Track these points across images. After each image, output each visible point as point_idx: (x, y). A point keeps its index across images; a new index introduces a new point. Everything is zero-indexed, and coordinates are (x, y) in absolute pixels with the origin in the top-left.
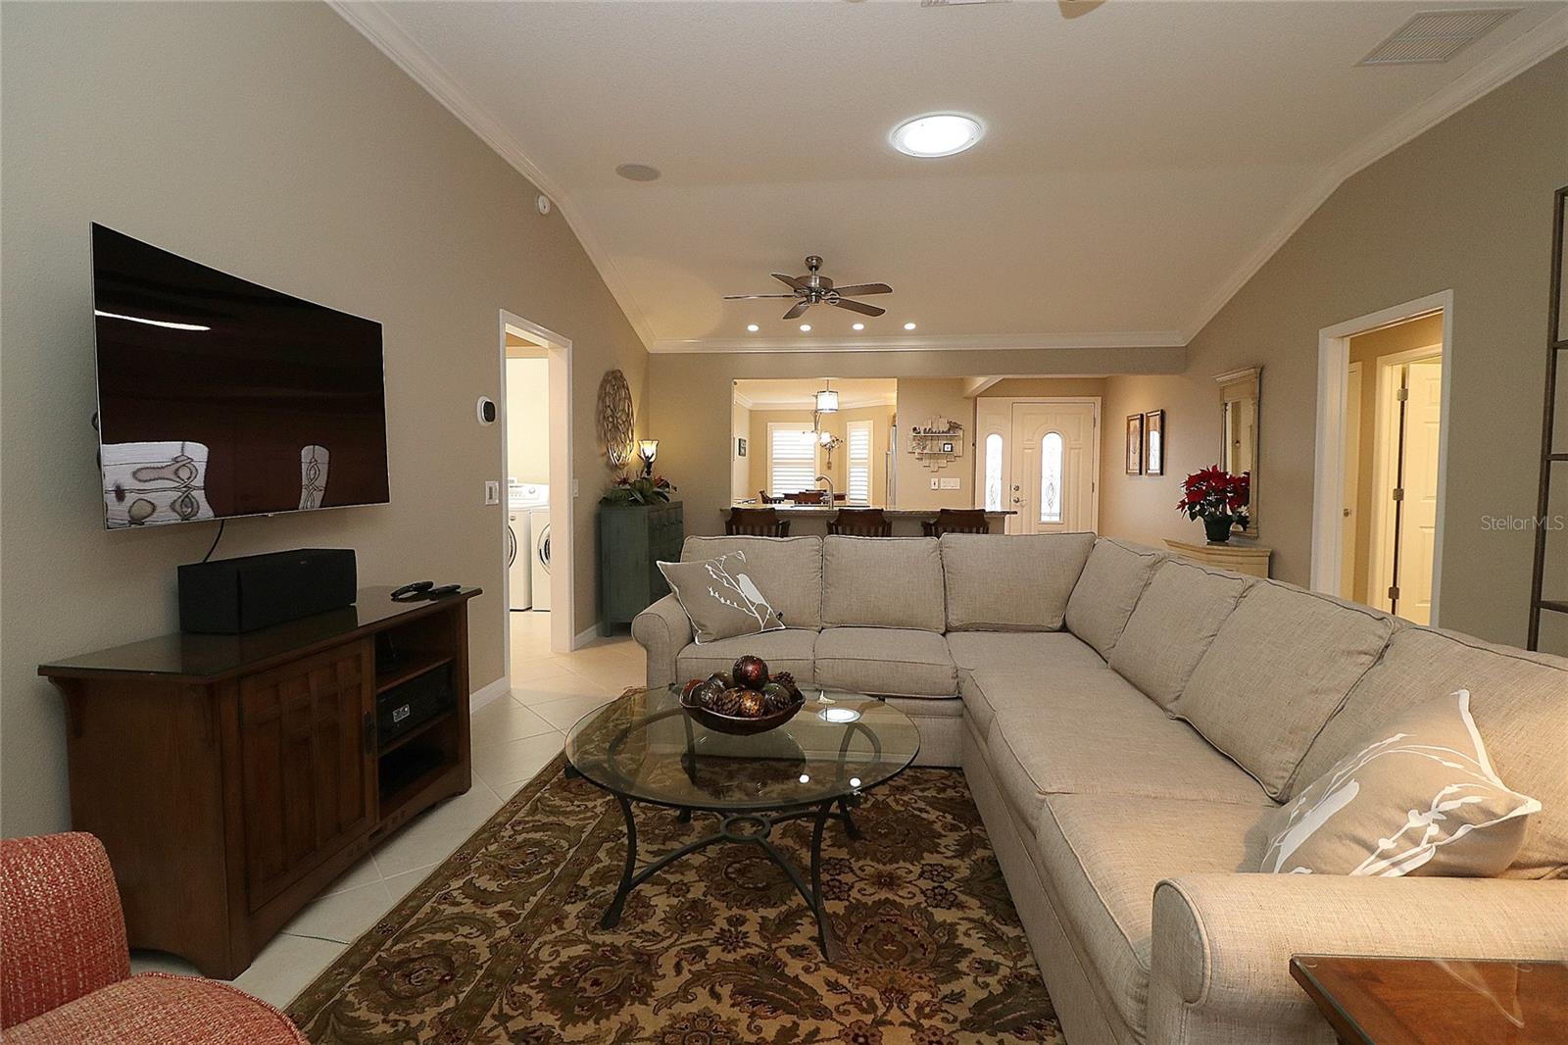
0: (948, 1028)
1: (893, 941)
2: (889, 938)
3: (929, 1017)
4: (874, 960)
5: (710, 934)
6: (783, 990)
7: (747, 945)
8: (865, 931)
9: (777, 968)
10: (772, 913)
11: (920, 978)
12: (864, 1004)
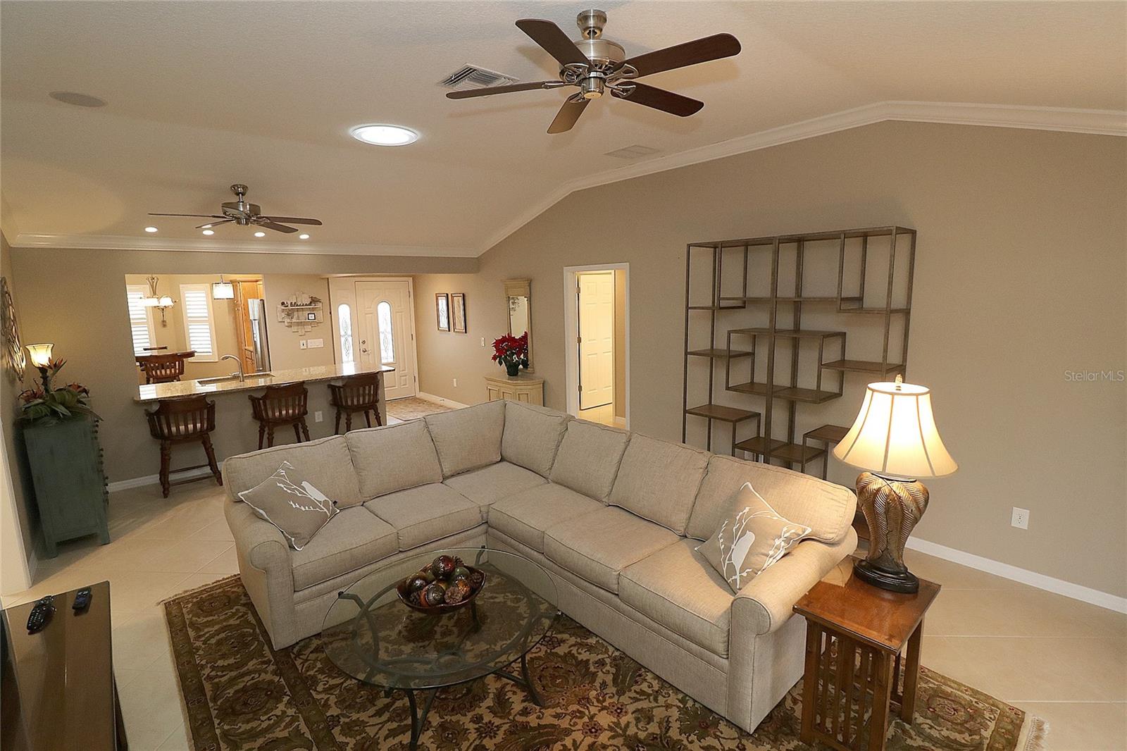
0: (615, 700)
1: (557, 677)
2: (554, 678)
3: (604, 701)
4: (559, 692)
5: (473, 736)
6: (541, 735)
7: (498, 727)
8: (541, 681)
9: (525, 727)
10: (489, 702)
11: (584, 686)
12: (578, 714)
